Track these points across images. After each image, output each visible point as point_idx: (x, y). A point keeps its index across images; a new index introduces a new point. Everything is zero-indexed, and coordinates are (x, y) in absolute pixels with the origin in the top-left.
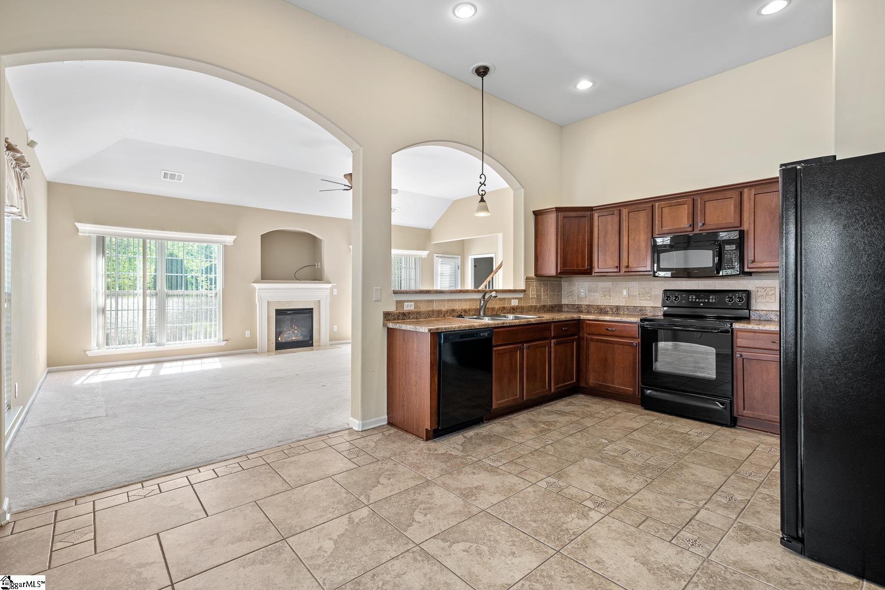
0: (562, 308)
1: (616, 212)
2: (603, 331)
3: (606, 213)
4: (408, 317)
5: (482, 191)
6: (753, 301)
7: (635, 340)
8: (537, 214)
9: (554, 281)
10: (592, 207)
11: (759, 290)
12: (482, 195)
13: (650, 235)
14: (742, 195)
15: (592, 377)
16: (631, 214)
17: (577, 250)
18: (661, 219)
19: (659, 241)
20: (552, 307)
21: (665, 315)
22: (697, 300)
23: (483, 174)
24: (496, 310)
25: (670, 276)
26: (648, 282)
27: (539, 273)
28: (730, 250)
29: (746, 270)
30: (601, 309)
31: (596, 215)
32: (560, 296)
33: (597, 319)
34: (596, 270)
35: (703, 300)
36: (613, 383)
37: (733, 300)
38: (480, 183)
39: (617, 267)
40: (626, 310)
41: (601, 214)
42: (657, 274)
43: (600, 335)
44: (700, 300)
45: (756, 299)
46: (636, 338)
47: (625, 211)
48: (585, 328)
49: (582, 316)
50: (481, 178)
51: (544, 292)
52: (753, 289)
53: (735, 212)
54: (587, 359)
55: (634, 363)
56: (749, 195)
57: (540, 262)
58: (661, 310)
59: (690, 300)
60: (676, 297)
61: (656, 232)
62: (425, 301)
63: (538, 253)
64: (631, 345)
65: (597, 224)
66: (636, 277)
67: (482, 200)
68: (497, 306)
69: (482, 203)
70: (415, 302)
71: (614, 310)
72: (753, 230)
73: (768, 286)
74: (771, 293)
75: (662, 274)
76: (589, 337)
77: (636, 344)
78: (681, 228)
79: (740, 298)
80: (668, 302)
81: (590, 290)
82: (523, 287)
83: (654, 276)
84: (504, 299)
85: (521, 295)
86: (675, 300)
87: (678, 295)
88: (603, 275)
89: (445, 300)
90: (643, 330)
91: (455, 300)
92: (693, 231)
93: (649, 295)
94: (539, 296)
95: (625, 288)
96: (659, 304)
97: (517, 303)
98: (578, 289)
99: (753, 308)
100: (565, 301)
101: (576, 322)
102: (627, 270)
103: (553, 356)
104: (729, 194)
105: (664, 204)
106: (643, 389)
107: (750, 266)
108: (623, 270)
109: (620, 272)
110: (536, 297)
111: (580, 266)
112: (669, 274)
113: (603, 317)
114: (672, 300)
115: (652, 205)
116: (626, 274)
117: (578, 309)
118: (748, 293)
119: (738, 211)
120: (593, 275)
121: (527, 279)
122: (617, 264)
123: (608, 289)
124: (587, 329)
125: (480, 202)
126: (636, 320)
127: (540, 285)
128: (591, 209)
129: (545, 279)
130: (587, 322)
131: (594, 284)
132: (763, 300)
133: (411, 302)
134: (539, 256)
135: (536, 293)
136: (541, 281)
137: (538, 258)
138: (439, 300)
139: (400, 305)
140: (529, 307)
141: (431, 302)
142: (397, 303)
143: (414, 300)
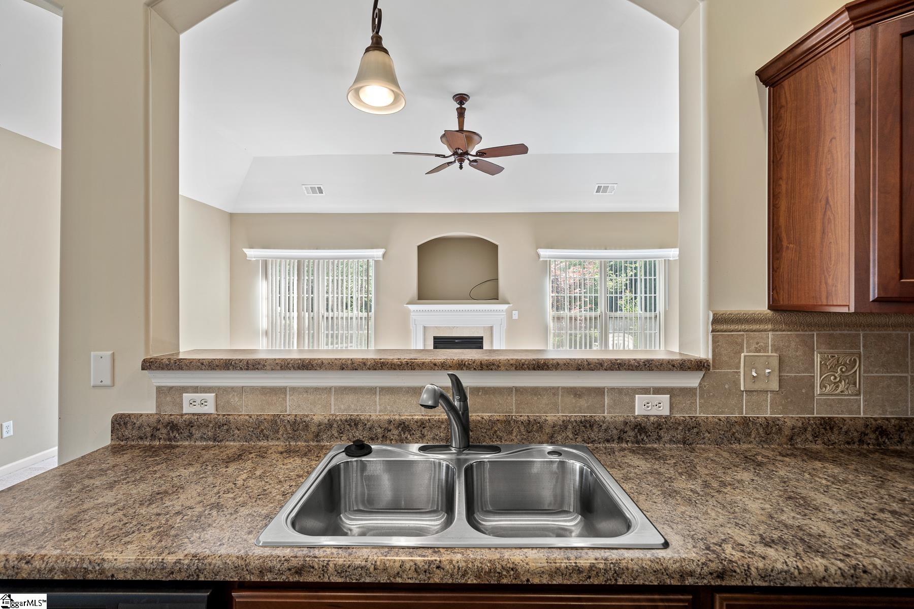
4: (187, 434)
9: (897, 326)
27: (784, 301)
51: (828, 368)
57: (788, 255)
62: (253, 389)
63: (782, 221)
70: (220, 392)
82: (702, 351)
89: (328, 390)
91: (372, 390)
94: (794, 389)
97: (665, 406)
110: (775, 386)
121: (722, 320)
127: (806, 342)
133: (206, 393)
134: (784, 235)
135: (777, 373)
136: (810, 326)
137: (781, 241)
138: (307, 390)
139: (168, 398)
140: (730, 423)
141: (276, 394)
142: (159, 393)
143: (216, 387)
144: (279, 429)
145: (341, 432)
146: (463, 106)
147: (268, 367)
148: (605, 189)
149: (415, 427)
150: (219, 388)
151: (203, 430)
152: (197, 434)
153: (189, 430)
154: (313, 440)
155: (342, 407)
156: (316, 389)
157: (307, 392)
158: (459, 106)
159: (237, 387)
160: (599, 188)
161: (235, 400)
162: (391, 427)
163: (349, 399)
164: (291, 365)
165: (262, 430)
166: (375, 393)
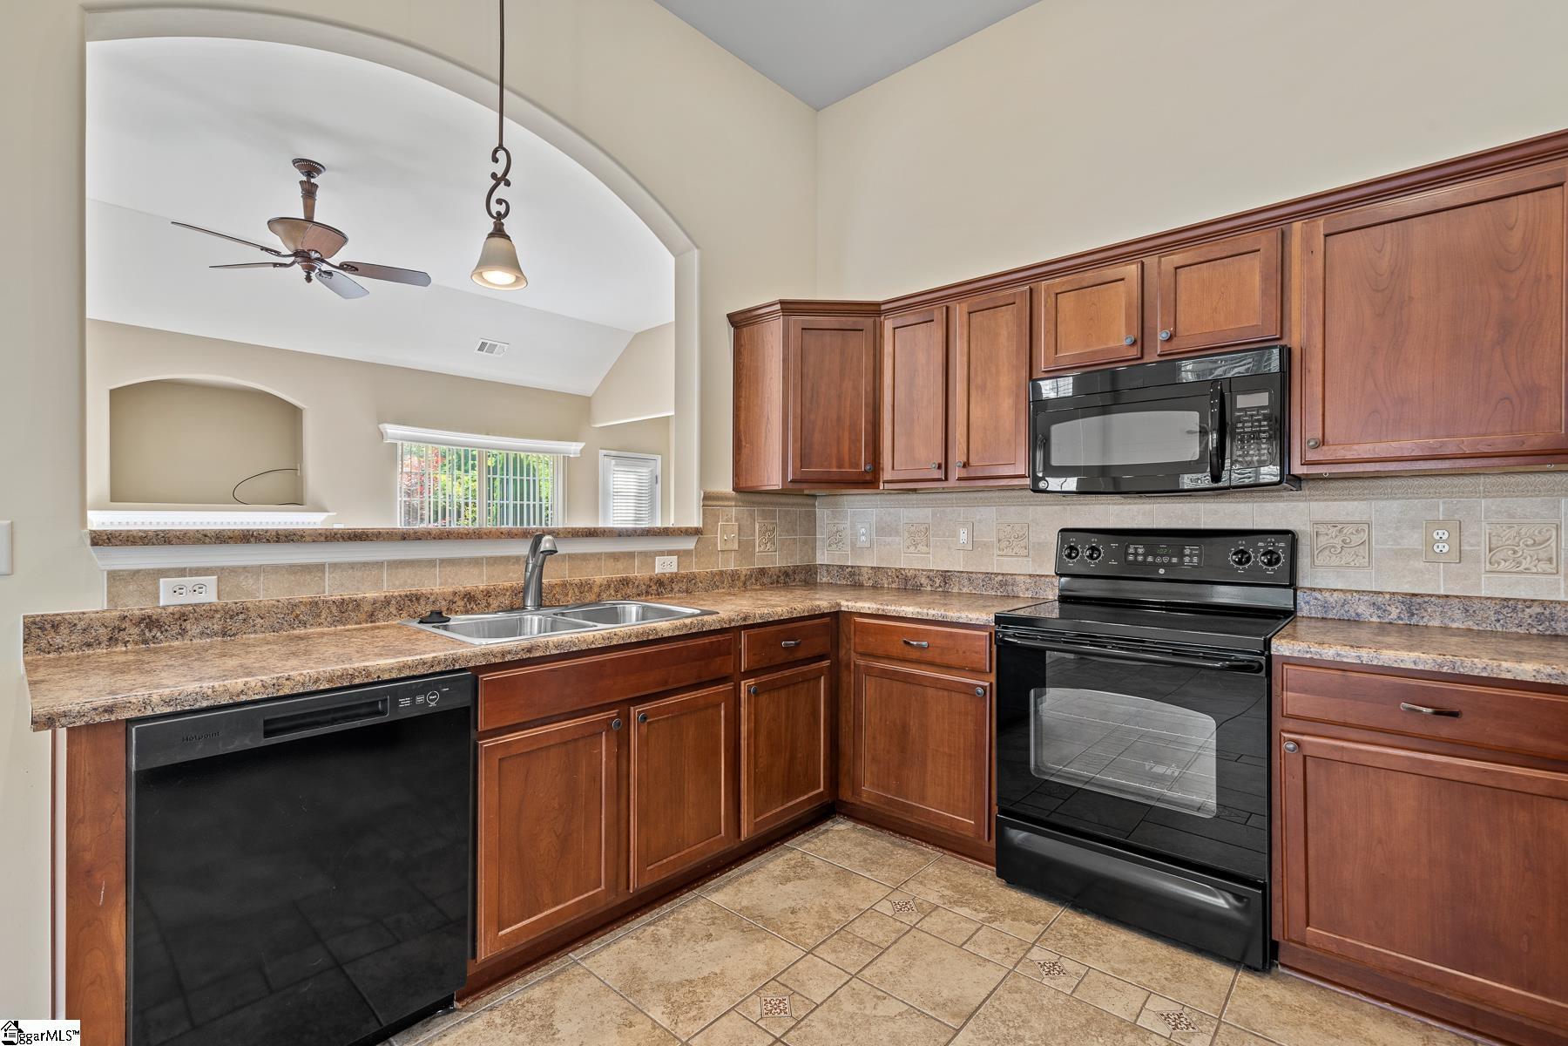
0: (816, 574)
1: (939, 315)
2: (897, 648)
3: (912, 319)
4: (176, 629)
5: (499, 201)
6: (1304, 562)
7: (982, 677)
8: (741, 322)
9: (793, 505)
10: (879, 304)
11: (1322, 529)
12: (500, 216)
13: (1024, 373)
14: (1287, 242)
15: (868, 775)
16: (976, 318)
17: (839, 419)
18: (1053, 328)
19: (1048, 389)
20: (786, 574)
21: (1064, 599)
22: (1150, 559)
23: (501, 146)
24: (596, 590)
25: (1075, 490)
26: (1020, 509)
27: (743, 484)
28: (1251, 409)
29: (1298, 469)
30: (906, 579)
31: (888, 325)
32: (810, 544)
33: (880, 613)
34: (887, 474)
35: (1166, 560)
36: (923, 799)
37: (1248, 559)
38: (494, 176)
39: (939, 467)
40: (966, 582)
41: (900, 322)
42: (1042, 485)
43: (889, 658)
44: (1158, 560)
45: (1312, 556)
46: (983, 672)
47: (960, 310)
48: (852, 637)
49: (844, 603)
50: (495, 160)
51: (762, 533)
52: (1303, 528)
53: (1264, 293)
54: (857, 727)
55: (979, 747)
56: (1307, 240)
57: (745, 451)
58: (1052, 583)
59: (1131, 558)
60: (1093, 549)
61: (1042, 364)
62: (276, 569)
63: (742, 427)
64: (968, 690)
65: (891, 349)
66: (991, 494)
67: (499, 232)
68: (599, 579)
69: (498, 241)
70: (221, 572)
71: (938, 581)
72: (1320, 346)
73: (1349, 519)
74: (1356, 539)
75: (1054, 483)
76: (862, 662)
77: (984, 688)
78: (1109, 350)
79: (1271, 552)
80: (1071, 563)
81: (883, 530)
82: (695, 521)
83: (1036, 490)
84: (631, 555)
85: (689, 544)
86: (1091, 557)
87: (1099, 543)
88: (910, 487)
89: (379, 565)
90: (1004, 650)
91: (431, 563)
92: (1142, 358)
93: (1022, 543)
94: (745, 548)
95: (964, 525)
96: (1050, 569)
97: (675, 564)
98: (853, 527)
99: (1304, 581)
100: (822, 558)
101: (827, 620)
102: (964, 473)
103: (744, 728)
104: (1246, 241)
105: (1063, 283)
106: (1001, 826)
107: (1311, 456)
108: (956, 472)
109: (946, 479)
110: (736, 547)
111: (847, 464)
112: (1071, 484)
113: (898, 608)
114: (1082, 557)
115: (1031, 290)
116: (963, 484)
117: (853, 580)
118: (1290, 537)
119: (1275, 291)
120: (881, 488)
121: (708, 498)
122: (940, 459)
123: (922, 528)
124: (857, 640)
125: (491, 235)
126: (985, 617)
127: (751, 515)
128: (873, 310)
129: (768, 498)
130: (859, 620)
131: (889, 514)
132: (1335, 561)
133: (200, 576)
134: (743, 438)
135: (737, 537)
136: (754, 503)
137: (741, 441)
138: (352, 566)
139: (131, 587)
140: (713, 574)
141: (310, 573)
142: (114, 579)
143: (218, 567)
144: (321, 612)
145: (400, 609)
146: (312, 180)
147: (308, 539)
148: (492, 348)
149: (480, 596)
150: (223, 569)
151: (204, 623)
152: (194, 629)
153: (181, 625)
154: (367, 622)
155: (397, 583)
156: (365, 564)
157: (352, 568)
158: (305, 179)
159: (252, 567)
160: (483, 344)
161: (248, 583)
162: (456, 599)
163: (406, 573)
164: (339, 536)
165: (297, 616)
166: (435, 566)
